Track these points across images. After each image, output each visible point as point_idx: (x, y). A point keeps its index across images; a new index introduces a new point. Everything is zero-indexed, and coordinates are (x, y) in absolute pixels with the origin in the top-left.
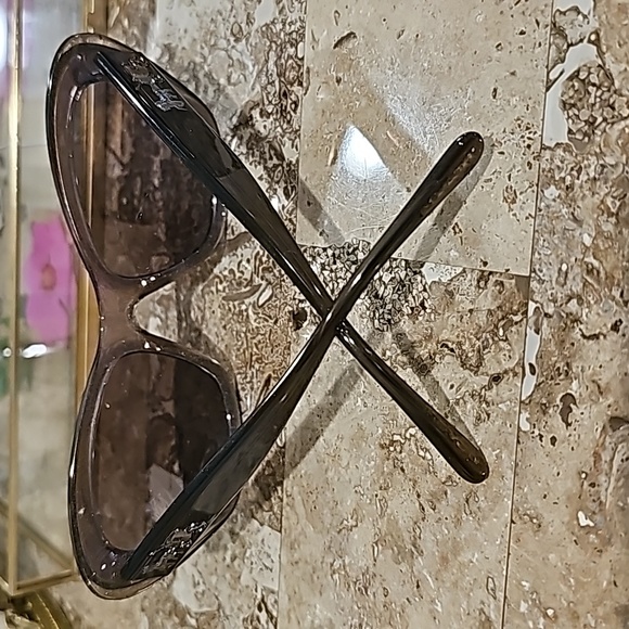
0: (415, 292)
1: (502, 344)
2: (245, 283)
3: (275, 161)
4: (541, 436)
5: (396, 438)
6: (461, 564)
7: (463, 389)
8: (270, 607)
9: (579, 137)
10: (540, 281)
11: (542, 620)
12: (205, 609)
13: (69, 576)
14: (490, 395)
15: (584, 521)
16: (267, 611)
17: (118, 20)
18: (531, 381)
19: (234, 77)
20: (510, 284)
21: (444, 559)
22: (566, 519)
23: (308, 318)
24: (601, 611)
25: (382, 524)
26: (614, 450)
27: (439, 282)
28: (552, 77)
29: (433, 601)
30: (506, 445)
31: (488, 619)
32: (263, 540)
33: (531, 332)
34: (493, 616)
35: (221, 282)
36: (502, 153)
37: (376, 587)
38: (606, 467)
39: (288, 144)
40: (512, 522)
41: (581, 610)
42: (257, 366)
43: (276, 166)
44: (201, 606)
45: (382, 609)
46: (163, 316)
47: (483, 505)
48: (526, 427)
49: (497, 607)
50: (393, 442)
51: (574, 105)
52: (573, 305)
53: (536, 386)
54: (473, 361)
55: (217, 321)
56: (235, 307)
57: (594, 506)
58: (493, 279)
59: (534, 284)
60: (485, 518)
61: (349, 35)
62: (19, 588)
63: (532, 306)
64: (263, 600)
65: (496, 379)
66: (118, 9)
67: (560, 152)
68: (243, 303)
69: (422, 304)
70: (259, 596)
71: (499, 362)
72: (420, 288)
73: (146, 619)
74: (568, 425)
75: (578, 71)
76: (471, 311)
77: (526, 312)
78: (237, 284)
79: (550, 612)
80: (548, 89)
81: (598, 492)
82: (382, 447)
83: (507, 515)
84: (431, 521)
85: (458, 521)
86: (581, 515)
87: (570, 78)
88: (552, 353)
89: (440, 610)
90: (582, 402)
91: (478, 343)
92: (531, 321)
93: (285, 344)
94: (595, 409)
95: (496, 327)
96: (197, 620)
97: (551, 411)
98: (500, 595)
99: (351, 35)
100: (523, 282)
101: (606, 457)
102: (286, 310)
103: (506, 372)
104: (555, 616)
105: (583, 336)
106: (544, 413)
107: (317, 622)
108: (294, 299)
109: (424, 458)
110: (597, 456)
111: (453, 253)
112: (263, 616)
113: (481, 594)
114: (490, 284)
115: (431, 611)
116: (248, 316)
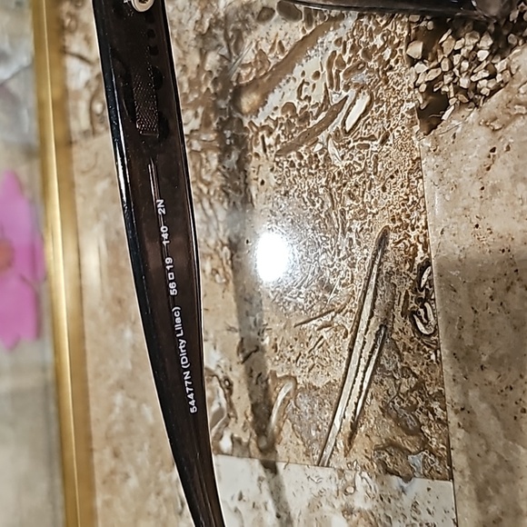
2: (315, 111)
23: (452, 102)
32: (415, 505)
35: (270, 133)
42: (356, 226)
55: (271, 192)
56: (301, 157)
68: (316, 141)
78: (301, 120)
93: (409, 164)
102: (403, 110)
108: (417, 87)
116: (327, 158)
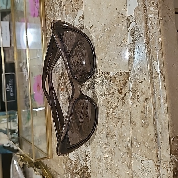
0: (109, 79)
1: (125, 87)
3: (81, 55)
4: (134, 105)
5: (109, 111)
6: (123, 136)
7: (120, 98)
8: (89, 155)
9: (134, 41)
10: (131, 72)
11: (138, 145)
12: (76, 159)
13: (47, 157)
14: (124, 98)
15: (143, 122)
16: (88, 157)
17: (49, 28)
18: (131, 94)
19: (72, 38)
20: (125, 74)
21: (120, 136)
22: (140, 122)
23: (90, 88)
24: (148, 141)
25: (108, 131)
26: (147, 105)
27: (113, 76)
28: (128, 30)
29: (119, 146)
30: (128, 108)
31: (129, 147)
33: (130, 83)
34: (130, 147)
36: (121, 47)
37: (108, 146)
38: (146, 109)
39: (83, 51)
40: (131, 125)
41: (145, 141)
43: (81, 56)
44: (75, 159)
45: (110, 150)
46: (62, 93)
47: (125, 122)
48: (131, 104)
49: (130, 144)
50: (108, 112)
51: (133, 35)
52: (137, 76)
53: (132, 95)
54: (121, 92)
57: (145, 118)
58: (122, 73)
59: (130, 73)
60: (126, 125)
61: (92, 26)
62: (35, 160)
63: (130, 78)
64: (87, 154)
65: (125, 95)
66: (48, 26)
67: (131, 45)
69: (111, 81)
70: (86, 154)
71: (125, 91)
72: (110, 78)
73: (64, 165)
74: (138, 102)
75: (133, 28)
76: (119, 81)
77: (129, 79)
79: (140, 143)
80: (128, 32)
81: (145, 115)
82: (106, 114)
83: (130, 124)
84: (117, 128)
85: (121, 127)
86: (143, 121)
87: (132, 30)
88: (134, 87)
89: (120, 147)
90: (140, 97)
91: (121, 88)
92: (130, 81)
94: (143, 97)
95: (124, 83)
96: (75, 162)
97: (135, 99)
98: (131, 142)
99: (93, 26)
100: (128, 73)
101: (146, 107)
102: (86, 87)
103: (127, 93)
104: (141, 144)
105: (139, 82)
106: (134, 100)
107: (98, 156)
109: (114, 114)
110: (144, 107)
111: (115, 69)
112: (87, 158)
113: (127, 142)
114: (122, 74)
115: (118, 148)
